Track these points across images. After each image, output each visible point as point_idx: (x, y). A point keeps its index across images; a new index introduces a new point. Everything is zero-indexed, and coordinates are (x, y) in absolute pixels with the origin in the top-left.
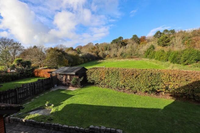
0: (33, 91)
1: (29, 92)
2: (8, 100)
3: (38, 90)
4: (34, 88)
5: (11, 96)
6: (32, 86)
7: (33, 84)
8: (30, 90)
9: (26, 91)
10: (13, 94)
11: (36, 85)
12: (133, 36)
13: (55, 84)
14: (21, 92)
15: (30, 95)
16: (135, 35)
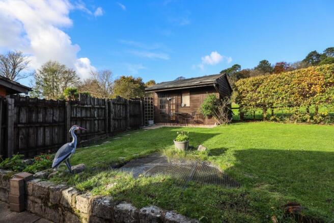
0: (105, 120)
1: (96, 122)
2: (42, 129)
3: (117, 123)
4: (109, 115)
5: (49, 118)
6: (105, 108)
7: (106, 104)
8: (98, 116)
9: (90, 117)
10: (57, 115)
11: (113, 110)
12: (261, 62)
13: (149, 120)
14: (79, 115)
15: (98, 131)
16: (265, 61)
